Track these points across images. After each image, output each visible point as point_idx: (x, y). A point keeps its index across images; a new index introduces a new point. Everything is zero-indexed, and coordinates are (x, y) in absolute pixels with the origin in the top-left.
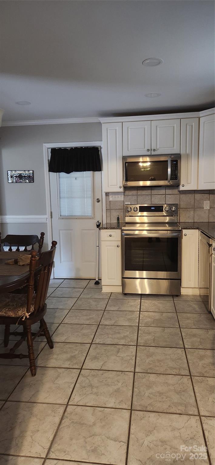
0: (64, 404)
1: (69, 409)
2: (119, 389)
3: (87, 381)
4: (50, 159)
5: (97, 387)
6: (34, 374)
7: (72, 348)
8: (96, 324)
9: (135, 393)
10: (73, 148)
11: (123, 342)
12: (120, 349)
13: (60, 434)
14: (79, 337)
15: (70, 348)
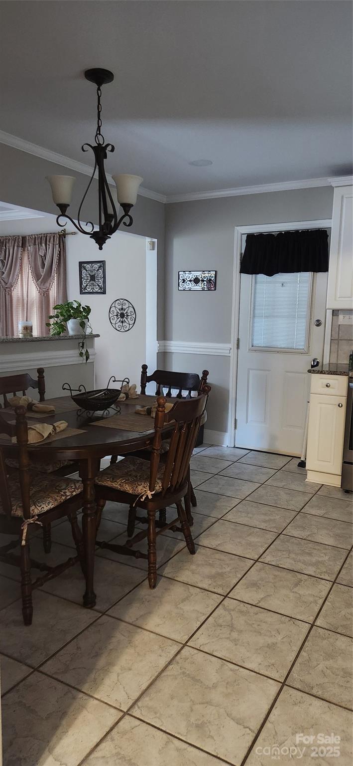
0: (180, 642)
1: (186, 651)
2: (274, 644)
3: (228, 618)
4: (243, 251)
5: (240, 632)
6: (153, 585)
7: (224, 560)
8: (276, 531)
9: (300, 659)
10: (283, 232)
11: (311, 571)
12: (302, 580)
13: (159, 684)
14: (242, 545)
15: (220, 560)
